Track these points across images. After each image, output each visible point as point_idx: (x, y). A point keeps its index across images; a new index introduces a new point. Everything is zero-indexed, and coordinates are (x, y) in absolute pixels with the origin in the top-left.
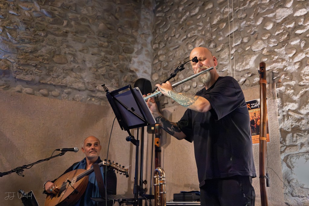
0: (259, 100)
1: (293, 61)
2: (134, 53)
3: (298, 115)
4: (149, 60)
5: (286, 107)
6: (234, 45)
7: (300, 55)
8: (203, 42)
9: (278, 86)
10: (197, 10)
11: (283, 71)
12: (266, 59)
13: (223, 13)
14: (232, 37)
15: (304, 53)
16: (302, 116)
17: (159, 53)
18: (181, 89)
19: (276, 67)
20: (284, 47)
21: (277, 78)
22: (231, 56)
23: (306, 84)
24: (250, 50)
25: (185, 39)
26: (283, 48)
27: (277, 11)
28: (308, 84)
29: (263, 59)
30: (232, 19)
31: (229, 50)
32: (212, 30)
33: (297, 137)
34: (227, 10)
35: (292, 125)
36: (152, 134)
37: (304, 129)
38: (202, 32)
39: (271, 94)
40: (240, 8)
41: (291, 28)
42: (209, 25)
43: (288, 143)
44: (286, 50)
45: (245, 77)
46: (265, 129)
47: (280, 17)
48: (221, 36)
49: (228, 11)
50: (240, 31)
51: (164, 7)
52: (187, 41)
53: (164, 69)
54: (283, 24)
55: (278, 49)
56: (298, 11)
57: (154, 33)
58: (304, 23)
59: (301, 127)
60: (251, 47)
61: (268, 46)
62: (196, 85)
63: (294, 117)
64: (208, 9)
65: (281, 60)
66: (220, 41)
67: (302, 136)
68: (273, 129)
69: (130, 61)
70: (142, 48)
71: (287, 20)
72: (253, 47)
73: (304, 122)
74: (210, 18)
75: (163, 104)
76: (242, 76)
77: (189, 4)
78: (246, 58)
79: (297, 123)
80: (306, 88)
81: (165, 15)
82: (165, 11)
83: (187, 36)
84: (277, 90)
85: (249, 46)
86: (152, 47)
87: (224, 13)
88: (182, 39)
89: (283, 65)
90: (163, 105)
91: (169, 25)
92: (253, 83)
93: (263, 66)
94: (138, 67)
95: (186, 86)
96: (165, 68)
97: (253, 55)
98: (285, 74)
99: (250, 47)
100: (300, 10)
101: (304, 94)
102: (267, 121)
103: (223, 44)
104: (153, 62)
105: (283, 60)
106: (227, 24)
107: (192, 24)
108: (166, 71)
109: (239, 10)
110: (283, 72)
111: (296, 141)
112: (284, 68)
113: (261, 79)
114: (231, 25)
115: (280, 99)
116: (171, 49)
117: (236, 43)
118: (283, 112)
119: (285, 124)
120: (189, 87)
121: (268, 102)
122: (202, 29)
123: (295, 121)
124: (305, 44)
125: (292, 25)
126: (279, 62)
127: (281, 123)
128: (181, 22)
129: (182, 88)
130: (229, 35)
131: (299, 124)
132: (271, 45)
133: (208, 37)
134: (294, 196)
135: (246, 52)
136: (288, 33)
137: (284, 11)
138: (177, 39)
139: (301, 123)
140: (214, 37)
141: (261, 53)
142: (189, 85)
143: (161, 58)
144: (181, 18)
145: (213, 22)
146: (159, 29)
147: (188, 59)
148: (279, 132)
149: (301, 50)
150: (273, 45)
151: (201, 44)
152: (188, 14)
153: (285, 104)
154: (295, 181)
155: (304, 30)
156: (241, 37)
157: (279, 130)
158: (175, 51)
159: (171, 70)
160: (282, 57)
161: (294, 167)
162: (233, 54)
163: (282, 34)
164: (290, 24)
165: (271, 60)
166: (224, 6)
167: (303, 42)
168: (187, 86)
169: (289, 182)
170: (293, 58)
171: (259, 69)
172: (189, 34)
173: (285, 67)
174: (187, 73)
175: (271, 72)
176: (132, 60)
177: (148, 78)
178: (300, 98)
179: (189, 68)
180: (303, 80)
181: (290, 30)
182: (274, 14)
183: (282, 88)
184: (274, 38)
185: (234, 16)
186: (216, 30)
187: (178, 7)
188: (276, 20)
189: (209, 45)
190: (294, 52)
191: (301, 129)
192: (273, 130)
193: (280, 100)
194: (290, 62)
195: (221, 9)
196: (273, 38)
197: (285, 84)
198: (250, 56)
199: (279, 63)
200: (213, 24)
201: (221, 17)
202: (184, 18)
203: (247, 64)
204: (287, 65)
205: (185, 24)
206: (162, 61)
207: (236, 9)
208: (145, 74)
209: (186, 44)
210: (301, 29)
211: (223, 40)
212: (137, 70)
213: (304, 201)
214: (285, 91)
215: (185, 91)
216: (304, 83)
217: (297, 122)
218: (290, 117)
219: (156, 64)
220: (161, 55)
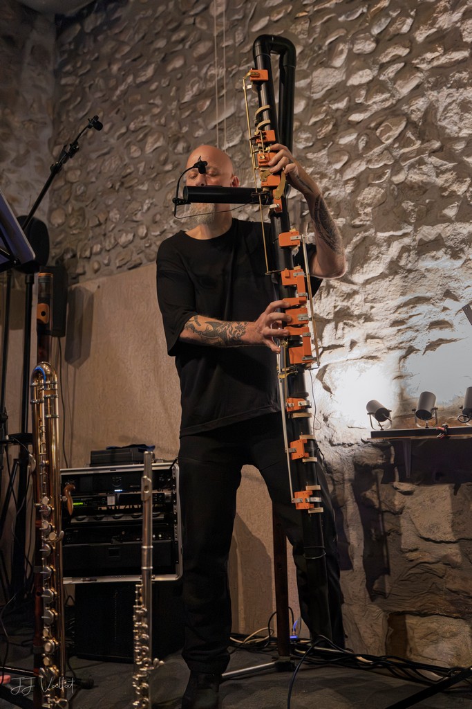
1: (342, 177)
3: (347, 285)
6: (226, 146)
7: (355, 165)
8: (162, 139)
10: (150, 71)
13: (205, 77)
14: (221, 130)
15: (363, 160)
16: (355, 287)
17: (66, 166)
18: (113, 241)
20: (327, 149)
23: (365, 223)
25: (123, 134)
26: (324, 152)
27: (315, 74)
28: (368, 223)
30: (224, 92)
32: (181, 114)
33: (343, 329)
34: (213, 71)
35: (335, 307)
37: (357, 314)
38: (160, 118)
40: (241, 68)
41: (340, 109)
42: (175, 103)
43: (326, 342)
44: (329, 155)
45: (246, 213)
47: (320, 88)
48: (201, 127)
49: (214, 75)
50: (239, 117)
51: (79, 65)
52: (128, 138)
53: (76, 200)
54: (326, 102)
55: (314, 153)
56: (355, 73)
57: (56, 122)
58: (366, 99)
59: (352, 309)
61: (295, 148)
62: (145, 231)
63: (340, 290)
64: (174, 70)
65: (318, 176)
66: (197, 137)
67: (354, 326)
70: (28, 152)
71: (335, 92)
73: (358, 299)
74: (178, 90)
75: (74, 276)
77: (133, 58)
79: (346, 301)
80: (366, 231)
81: (80, 82)
82: (81, 73)
83: (128, 128)
86: (51, 151)
87: (208, 77)
88: (118, 134)
89: (323, 185)
90: (74, 278)
91: (89, 104)
94: (19, 194)
95: (124, 234)
96: (77, 198)
100: (360, 73)
101: (360, 243)
105: (323, 176)
106: (213, 101)
107: (139, 102)
108: (83, 205)
109: (239, 71)
111: (342, 337)
112: (325, 193)
114: (221, 104)
116: (94, 156)
117: (232, 141)
119: (321, 305)
120: (130, 237)
122: (160, 112)
123: (342, 299)
124: (367, 143)
125: (342, 105)
128: (115, 98)
129: (115, 240)
130: (216, 126)
131: (349, 304)
132: (301, 146)
133: (173, 129)
134: (334, 445)
136: (334, 120)
137: (328, 75)
138: (107, 134)
139: (354, 301)
140: (185, 129)
142: (131, 232)
143: (72, 177)
144: (116, 88)
145: (183, 97)
146: (68, 111)
147: (129, 177)
149: (359, 155)
150: (303, 144)
151: (158, 144)
152: (130, 79)
154: (336, 416)
155: (366, 114)
156: (240, 128)
158: (101, 160)
159: (92, 201)
160: (322, 169)
161: (336, 388)
163: (323, 123)
164: (338, 102)
166: (208, 63)
167: (362, 138)
168: (127, 235)
169: (326, 419)
170: (341, 171)
172: (132, 123)
173: (327, 189)
174: (127, 207)
175: (298, 201)
176: (4, 178)
177: (43, 219)
178: (352, 251)
179: (131, 196)
180: (359, 215)
181: (339, 113)
182: (308, 80)
184: (307, 131)
185: (227, 84)
186: (188, 116)
187: (109, 65)
188: (313, 93)
189: (175, 148)
190: (345, 158)
191: (351, 314)
194: (336, 179)
195: (200, 68)
196: (304, 130)
200: (183, 101)
201: (201, 86)
202: (122, 88)
204: (330, 187)
205: (125, 101)
206: (72, 183)
207: (233, 70)
209: (125, 144)
210: (361, 112)
211: (203, 136)
213: (353, 453)
215: (121, 246)
216: (361, 221)
217: (345, 299)
218: (332, 289)
219: (60, 188)
220: (70, 169)
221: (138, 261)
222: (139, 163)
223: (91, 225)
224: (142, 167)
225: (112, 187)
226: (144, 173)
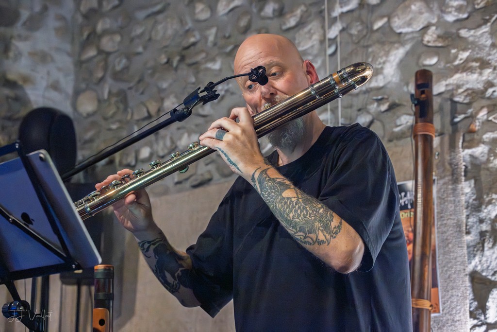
0: (410, 184)
2: (19, 24)
4: (68, 47)
5: (490, 207)
6: (338, 11)
9: (469, 144)
11: (483, 98)
12: (434, 61)
17: (100, 27)
18: (168, 143)
19: (463, 85)
20: (489, 24)
21: (465, 118)
22: (330, 46)
24: (388, 29)
26: (486, 29)
29: (425, 59)
31: (323, 27)
36: (75, 288)
39: (448, 167)
43: (492, 316)
44: (492, 34)
45: (368, 112)
46: (426, 274)
53: (115, 79)
55: (470, 29)
60: (389, 21)
61: (441, 20)
65: (478, 64)
68: (449, 273)
69: (7, 49)
70: (45, 9)
72: (396, 19)
76: (359, 110)
78: (373, 52)
84: (464, 154)
85: (382, 17)
86: (78, 6)
89: (484, 78)
92: (393, 132)
93: (424, 79)
94: (33, 70)
95: (186, 135)
96: (117, 76)
97: (396, 45)
98: (488, 106)
99: (385, 20)
102: (434, 251)
103: (303, 8)
104: (80, 55)
105: (484, 64)
108: (123, 86)
110: (484, 102)
112: (486, 89)
113: (419, 120)
115: (473, 181)
116: (141, 15)
117: (346, 4)
118: (481, 221)
119: (484, 259)
121: (438, 192)
126: (471, 70)
127: (474, 256)
129: (173, 142)
132: (450, 18)
135: (376, 36)
141: (420, 39)
143: (107, 44)
147: (192, 48)
148: (468, 284)
150: (454, 16)
151: (236, 2)
153: (487, 199)
157: (467, 279)
158: (152, 22)
159: (138, 82)
160: (482, 54)
162: (336, 37)
165: (447, 63)
171: (412, 89)
173: (489, 84)
175: (446, 100)
176: (13, 48)
177: (64, 107)
179: (196, 78)
183: (480, 150)
189: (261, 9)
192: (449, 277)
193: (473, 185)
197: (488, 136)
198: (387, 48)
199: (472, 73)
203: (377, 72)
206: (108, 54)
208: (54, 95)
212: (26, 79)
214: (488, 161)
219: (90, 59)
220: (105, 32)
221: (207, 176)
222: (209, 28)
223: (136, 117)
224: (212, 34)
225: (168, 62)
226: (215, 44)
